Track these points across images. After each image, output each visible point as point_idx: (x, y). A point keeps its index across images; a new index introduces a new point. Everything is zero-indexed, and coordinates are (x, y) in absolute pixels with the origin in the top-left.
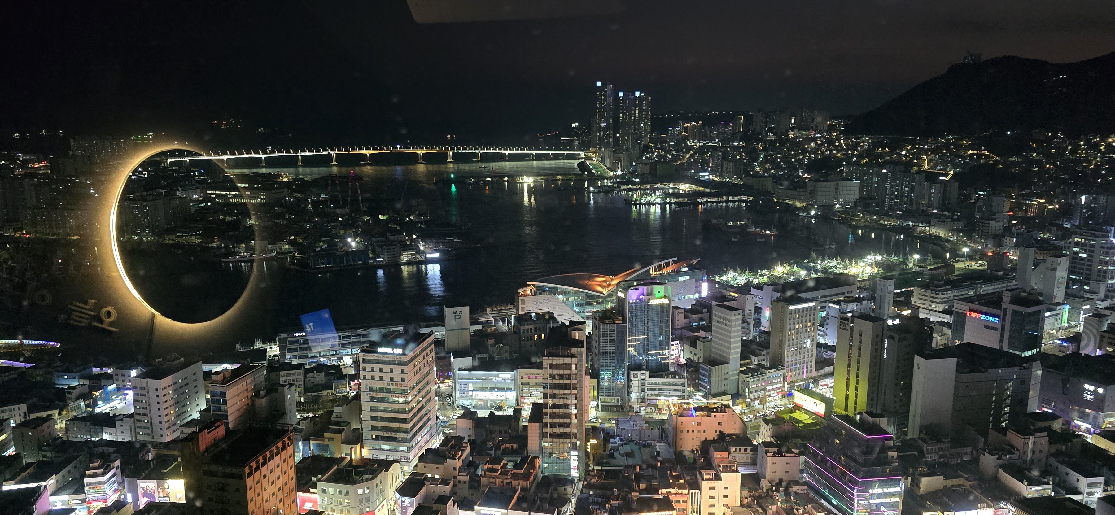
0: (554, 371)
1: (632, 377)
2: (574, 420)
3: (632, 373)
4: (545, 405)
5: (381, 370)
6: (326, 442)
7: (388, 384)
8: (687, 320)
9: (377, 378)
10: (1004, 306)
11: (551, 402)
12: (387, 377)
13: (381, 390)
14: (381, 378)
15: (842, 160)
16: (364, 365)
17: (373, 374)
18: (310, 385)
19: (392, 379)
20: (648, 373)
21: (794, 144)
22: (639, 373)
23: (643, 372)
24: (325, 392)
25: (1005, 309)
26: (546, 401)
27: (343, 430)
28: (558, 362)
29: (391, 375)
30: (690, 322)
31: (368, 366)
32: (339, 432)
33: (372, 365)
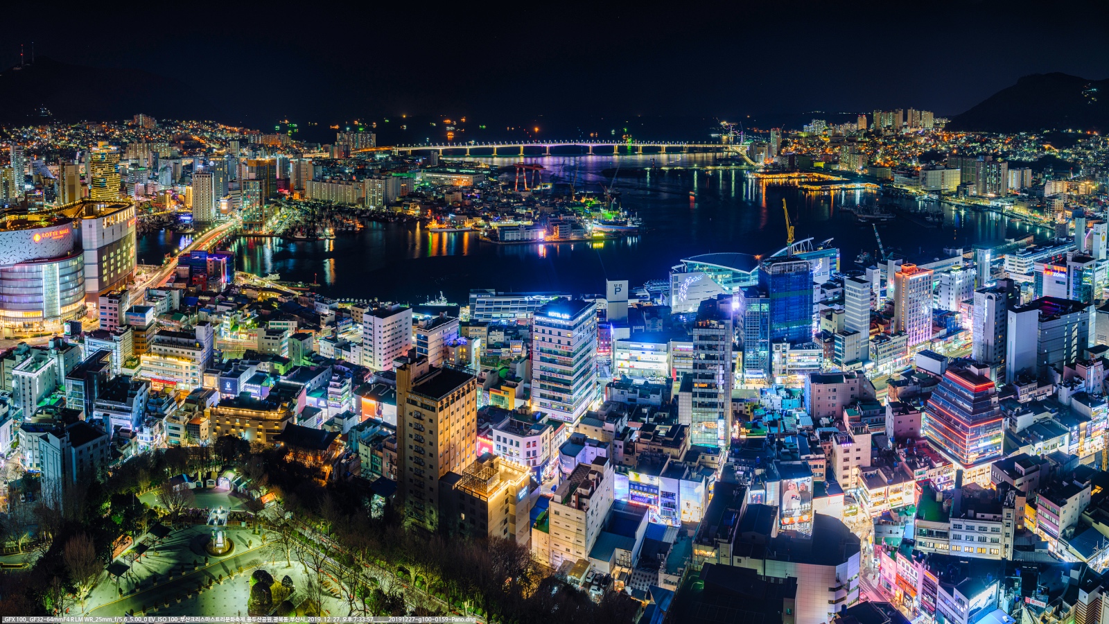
0: (704, 342)
1: (774, 349)
2: (721, 390)
3: (774, 345)
4: (695, 375)
5: (550, 333)
6: (502, 394)
7: (556, 346)
8: (823, 295)
9: (547, 340)
10: (1068, 263)
11: (699, 371)
12: (555, 339)
13: (550, 352)
14: (550, 341)
15: (945, 152)
16: (537, 326)
17: (543, 335)
18: (491, 342)
19: (559, 342)
20: (788, 345)
21: (907, 139)
22: (781, 345)
23: (784, 344)
24: (503, 350)
25: (1069, 266)
26: (696, 371)
27: (517, 385)
28: (707, 333)
29: (559, 338)
30: (826, 297)
31: (540, 328)
32: (514, 387)
33: (544, 328)
